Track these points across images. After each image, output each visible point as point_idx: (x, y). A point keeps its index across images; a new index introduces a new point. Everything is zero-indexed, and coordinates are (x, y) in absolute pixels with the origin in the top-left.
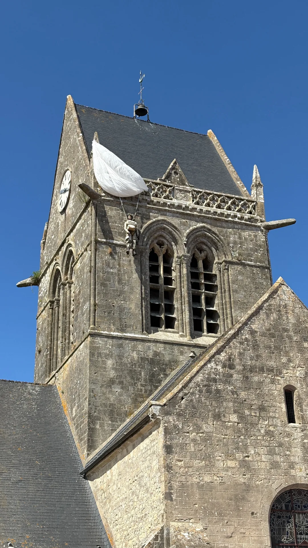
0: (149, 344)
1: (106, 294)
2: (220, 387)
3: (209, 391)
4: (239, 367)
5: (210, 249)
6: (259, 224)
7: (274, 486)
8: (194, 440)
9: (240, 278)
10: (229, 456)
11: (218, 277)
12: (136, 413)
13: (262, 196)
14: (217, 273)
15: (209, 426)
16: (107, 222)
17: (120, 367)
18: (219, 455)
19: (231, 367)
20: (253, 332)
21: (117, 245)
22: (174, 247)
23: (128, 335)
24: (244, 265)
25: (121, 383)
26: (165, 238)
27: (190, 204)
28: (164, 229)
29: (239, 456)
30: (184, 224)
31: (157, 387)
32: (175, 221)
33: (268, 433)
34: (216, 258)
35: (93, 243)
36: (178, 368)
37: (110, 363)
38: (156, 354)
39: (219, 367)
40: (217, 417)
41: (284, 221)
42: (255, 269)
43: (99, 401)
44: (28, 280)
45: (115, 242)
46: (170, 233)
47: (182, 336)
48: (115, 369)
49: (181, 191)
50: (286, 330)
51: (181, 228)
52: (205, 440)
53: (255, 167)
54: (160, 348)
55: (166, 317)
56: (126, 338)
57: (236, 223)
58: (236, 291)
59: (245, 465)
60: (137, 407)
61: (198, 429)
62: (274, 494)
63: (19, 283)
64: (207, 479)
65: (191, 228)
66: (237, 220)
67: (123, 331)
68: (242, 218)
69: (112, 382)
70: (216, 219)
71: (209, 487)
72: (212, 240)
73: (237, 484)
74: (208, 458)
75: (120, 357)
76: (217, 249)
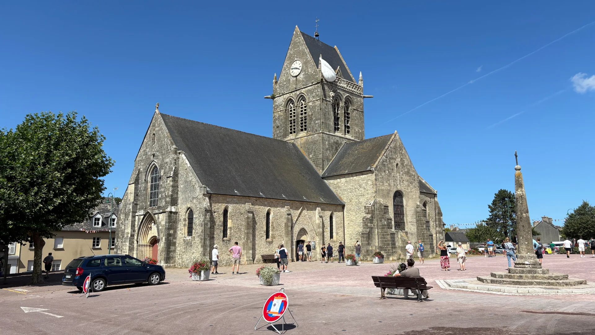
0: (335, 137)
1: (325, 119)
2: (385, 163)
3: (383, 164)
4: (388, 158)
5: (349, 103)
6: (362, 95)
7: (394, 190)
8: (380, 178)
9: (357, 115)
10: (387, 182)
11: (350, 114)
12: (333, 159)
13: (362, 85)
14: (350, 112)
15: (383, 174)
16: (325, 92)
17: (329, 144)
18: (385, 182)
19: (387, 157)
20: (391, 147)
21: (328, 101)
22: (340, 102)
23: (331, 134)
24: (358, 110)
25: (329, 150)
26: (338, 98)
27: (345, 86)
28: (339, 95)
29: (388, 182)
30: (344, 94)
31: (337, 151)
32: (342, 93)
33: (394, 176)
34: (350, 107)
35: (321, 99)
36: (342, 146)
37: (327, 143)
38: (337, 141)
39: (385, 158)
40: (384, 171)
41: (370, 96)
42: (360, 112)
43: (325, 155)
44: (269, 96)
45: (327, 99)
46: (340, 97)
47: (342, 135)
48: (328, 145)
49: (343, 81)
50: (397, 147)
51: (343, 95)
52: (382, 178)
53: (361, 72)
54: (338, 139)
55: (338, 127)
56: (330, 135)
57: (356, 94)
58: (355, 120)
59: (389, 184)
60: (333, 158)
61: (381, 174)
62: (394, 192)
63: (265, 97)
64: (383, 188)
65: (346, 96)
66: (356, 93)
67: (329, 132)
68: (358, 93)
69: (327, 149)
70: (352, 93)
71: (382, 190)
72: (350, 100)
73: (388, 189)
74: (383, 182)
75: (329, 141)
76: (351, 104)
